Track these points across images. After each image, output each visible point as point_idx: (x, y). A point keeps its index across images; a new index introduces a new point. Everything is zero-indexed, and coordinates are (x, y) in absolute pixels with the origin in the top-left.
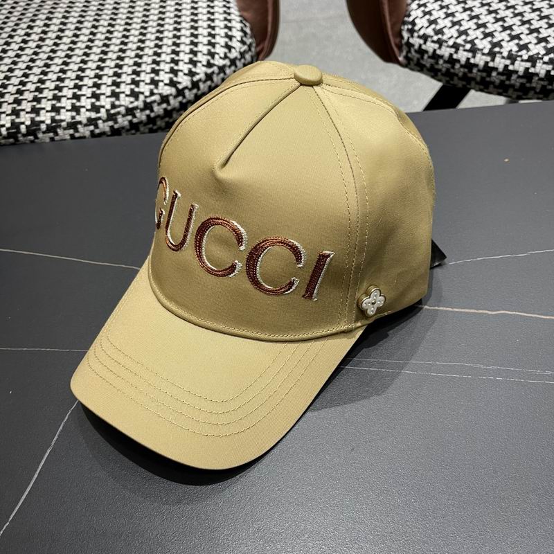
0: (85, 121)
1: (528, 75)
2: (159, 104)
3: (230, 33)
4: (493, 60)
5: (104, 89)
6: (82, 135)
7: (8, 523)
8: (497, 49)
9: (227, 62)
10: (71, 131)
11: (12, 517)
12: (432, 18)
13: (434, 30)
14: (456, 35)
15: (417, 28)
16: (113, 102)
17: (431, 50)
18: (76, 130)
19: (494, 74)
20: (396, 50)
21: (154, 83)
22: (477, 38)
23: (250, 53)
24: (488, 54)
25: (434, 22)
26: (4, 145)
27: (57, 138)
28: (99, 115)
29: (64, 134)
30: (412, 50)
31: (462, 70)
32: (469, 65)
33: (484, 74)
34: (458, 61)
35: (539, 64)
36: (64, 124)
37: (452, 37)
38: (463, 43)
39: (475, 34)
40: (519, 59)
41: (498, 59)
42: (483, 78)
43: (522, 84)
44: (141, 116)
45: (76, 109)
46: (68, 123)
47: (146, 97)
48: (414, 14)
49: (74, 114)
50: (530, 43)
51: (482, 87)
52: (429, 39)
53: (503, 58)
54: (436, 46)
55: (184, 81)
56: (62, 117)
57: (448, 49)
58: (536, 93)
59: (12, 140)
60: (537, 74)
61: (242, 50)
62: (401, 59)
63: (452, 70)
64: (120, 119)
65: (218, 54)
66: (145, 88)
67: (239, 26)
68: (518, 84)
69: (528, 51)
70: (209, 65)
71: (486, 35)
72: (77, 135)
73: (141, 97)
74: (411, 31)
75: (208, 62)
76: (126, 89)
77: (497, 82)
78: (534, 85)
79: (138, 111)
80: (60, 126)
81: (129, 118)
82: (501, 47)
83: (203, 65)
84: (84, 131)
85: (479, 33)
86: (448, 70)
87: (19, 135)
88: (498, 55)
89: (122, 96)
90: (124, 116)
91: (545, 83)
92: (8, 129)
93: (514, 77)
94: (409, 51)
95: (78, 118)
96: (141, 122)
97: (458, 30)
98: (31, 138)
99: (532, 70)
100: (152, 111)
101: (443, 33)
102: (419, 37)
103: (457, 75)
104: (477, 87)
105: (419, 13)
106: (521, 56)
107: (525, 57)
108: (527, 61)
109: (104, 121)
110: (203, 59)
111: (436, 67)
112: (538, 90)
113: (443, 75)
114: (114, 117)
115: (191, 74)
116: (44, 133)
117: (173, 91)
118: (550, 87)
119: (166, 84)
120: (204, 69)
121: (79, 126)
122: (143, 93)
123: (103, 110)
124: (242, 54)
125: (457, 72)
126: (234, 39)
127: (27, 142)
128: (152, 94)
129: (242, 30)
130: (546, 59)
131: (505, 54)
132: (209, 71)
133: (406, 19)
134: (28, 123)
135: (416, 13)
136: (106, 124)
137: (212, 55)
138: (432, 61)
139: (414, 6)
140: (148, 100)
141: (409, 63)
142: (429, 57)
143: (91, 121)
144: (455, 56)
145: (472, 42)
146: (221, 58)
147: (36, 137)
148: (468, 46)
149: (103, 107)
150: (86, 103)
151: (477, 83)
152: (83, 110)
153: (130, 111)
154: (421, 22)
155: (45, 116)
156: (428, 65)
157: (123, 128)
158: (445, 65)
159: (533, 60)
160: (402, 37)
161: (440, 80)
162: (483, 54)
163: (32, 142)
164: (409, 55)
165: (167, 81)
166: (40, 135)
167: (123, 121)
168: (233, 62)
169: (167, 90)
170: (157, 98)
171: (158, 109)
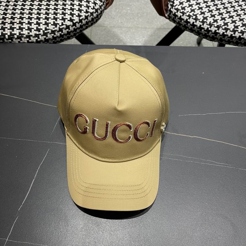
0: (34, 35)
1: (216, 33)
2: (65, 29)
4: (203, 25)
5: (42, 21)
6: (32, 41)
7: (22, 206)
8: (205, 20)
9: (94, 10)
10: (28, 39)
11: (23, 203)
12: (181, 1)
13: (181, 7)
14: (190, 11)
15: (174, 5)
16: (46, 27)
17: (179, 16)
18: (30, 39)
19: (203, 30)
20: (165, 11)
21: (64, 19)
22: (198, 14)
23: (104, 6)
24: (202, 22)
25: (182, 3)
27: (21, 42)
28: (40, 33)
29: (24, 40)
30: (172, 14)
31: (191, 26)
32: (193, 25)
33: (199, 30)
34: (189, 22)
35: (220, 29)
36: (25, 36)
37: (188, 12)
38: (192, 15)
39: (198, 12)
40: (213, 26)
41: (205, 25)
42: (198, 31)
43: (213, 36)
44: (58, 34)
45: (30, 29)
46: (26, 36)
47: (60, 26)
49: (29, 31)
50: (218, 19)
52: (179, 11)
53: (207, 24)
54: (182, 14)
55: (76, 19)
56: (24, 33)
57: (186, 17)
58: (218, 40)
60: (219, 33)
61: (100, 5)
62: (166, 15)
63: (186, 26)
65: (90, 7)
66: (59, 22)
68: (211, 36)
69: (217, 23)
70: (87, 12)
71: (202, 13)
72: (30, 41)
73: (58, 26)
74: (172, 6)
75: (86, 10)
76: (51, 21)
77: (204, 33)
78: (217, 37)
79: (57, 32)
80: (23, 36)
81: (53, 35)
82: (207, 20)
83: (84, 12)
84: (33, 39)
86: (185, 25)
87: (5, 39)
88: (205, 23)
89: (50, 25)
90: (50, 34)
91: (222, 37)
93: (210, 33)
94: (170, 14)
95: (31, 34)
96: (57, 37)
97: (191, 9)
98: (10, 41)
99: (217, 31)
100: (62, 32)
101: (185, 9)
102: (175, 9)
103: (188, 28)
104: (196, 34)
106: (214, 25)
107: (216, 26)
108: (216, 27)
109: (42, 36)
110: (84, 9)
111: (181, 23)
112: (219, 39)
113: (183, 26)
114: (46, 34)
115: (79, 16)
116: (16, 39)
117: (71, 23)
118: (223, 39)
119: (68, 20)
120: (85, 14)
121: (31, 37)
122: (59, 24)
123: (41, 31)
124: (100, 7)
125: (188, 27)
127: (8, 42)
128: (62, 24)
130: (224, 27)
131: (208, 23)
132: (87, 15)
134: (9, 34)
136: (43, 37)
137: (88, 7)
138: (179, 20)
140: (61, 27)
141: (169, 18)
142: (178, 18)
143: (37, 36)
144: (188, 20)
145: (196, 15)
146: (92, 9)
147: (12, 41)
148: (194, 17)
149: (42, 29)
150: (34, 26)
151: (196, 32)
152: (33, 30)
153: (53, 32)
154: (177, 2)
155: (16, 31)
156: (177, 21)
157: (50, 39)
158: (184, 23)
159: (218, 27)
160: (168, 7)
162: (200, 22)
163: (10, 42)
164: (170, 15)
165: (69, 19)
166: (14, 40)
167: (50, 36)
168: (97, 10)
169: (69, 23)
170: (64, 26)
171: (65, 31)
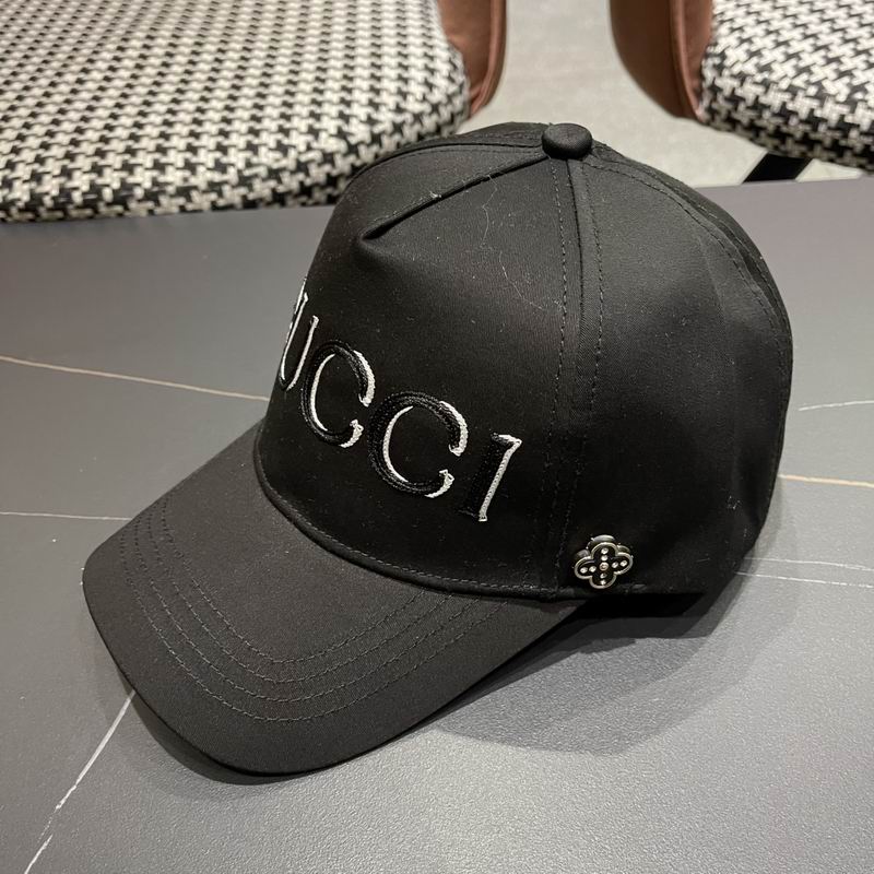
0: (203, 186)
2: (319, 165)
3: (431, 66)
4: (853, 111)
5: (234, 139)
6: (197, 207)
7: (75, 787)
9: (426, 107)
10: (181, 201)
11: (81, 777)
12: (754, 49)
13: (757, 65)
14: (792, 73)
15: (728, 63)
16: (249, 159)
17: (751, 97)
18: (189, 199)
19: (854, 134)
21: (314, 132)
22: (826, 78)
23: (461, 98)
24: (845, 103)
25: (758, 53)
26: (77, 219)
27: (158, 210)
28: (225, 177)
29: (170, 204)
30: (720, 98)
31: (801, 127)
32: (813, 121)
33: (838, 135)
34: (795, 113)
36: (171, 189)
37: (786, 76)
38: (803, 86)
39: (823, 72)
41: (860, 110)
42: (835, 141)
44: (291, 182)
45: (190, 167)
46: (177, 188)
47: (300, 153)
48: (723, 43)
49: (187, 174)
51: (832, 155)
52: (749, 80)
53: (869, 108)
54: (760, 90)
55: (359, 132)
56: (169, 178)
57: (780, 95)
59: (88, 212)
61: (450, 91)
62: (700, 112)
63: (784, 129)
64: (257, 185)
65: (412, 94)
66: (298, 140)
67: (445, 55)
70: (399, 110)
71: (841, 75)
72: (190, 207)
73: (292, 153)
74: (719, 68)
75: (398, 105)
76: (269, 139)
77: (859, 147)
79: (287, 174)
80: (163, 192)
81: (272, 183)
82: (866, 92)
83: (390, 110)
84: (201, 201)
85: (830, 71)
86: (778, 127)
87: (101, 204)
88: (860, 105)
89: (263, 150)
90: (264, 180)
92: (84, 194)
94: (714, 99)
95: (193, 181)
96: (289, 193)
97: (795, 66)
98: (119, 208)
100: (307, 174)
101: (771, 71)
102: (732, 76)
103: (792, 136)
104: (826, 155)
105: (733, 40)
110: (389, 100)
111: (759, 123)
113: (769, 136)
114: (248, 182)
115: (371, 121)
116: (139, 201)
117: (341, 146)
119: (332, 136)
120: (391, 116)
121: (194, 193)
122: (294, 147)
123: (232, 171)
124: (450, 98)
125: (791, 130)
126: (437, 75)
127: (113, 215)
128: (309, 148)
129: (450, 62)
131: (873, 103)
132: (399, 119)
133: (711, 50)
134: (116, 185)
135: (726, 40)
136: (236, 191)
137: (404, 95)
138: (752, 114)
139: (724, 30)
140: (303, 158)
141: (713, 119)
142: (748, 108)
143: (214, 187)
144: (790, 106)
145: (819, 84)
146: (417, 100)
147: (126, 208)
148: (813, 90)
149: (233, 165)
150: (206, 158)
151: (826, 149)
152: (201, 169)
153: (274, 174)
154: (736, 55)
155: (142, 176)
156: (745, 121)
157: (261, 200)
158: (773, 120)
160: (702, 77)
161: (762, 145)
162: (838, 103)
163: (120, 215)
164: (715, 106)
165: (333, 131)
166: (133, 205)
167: (262, 189)
168: (435, 108)
169: (333, 145)
170: (315, 155)
171: (318, 174)
